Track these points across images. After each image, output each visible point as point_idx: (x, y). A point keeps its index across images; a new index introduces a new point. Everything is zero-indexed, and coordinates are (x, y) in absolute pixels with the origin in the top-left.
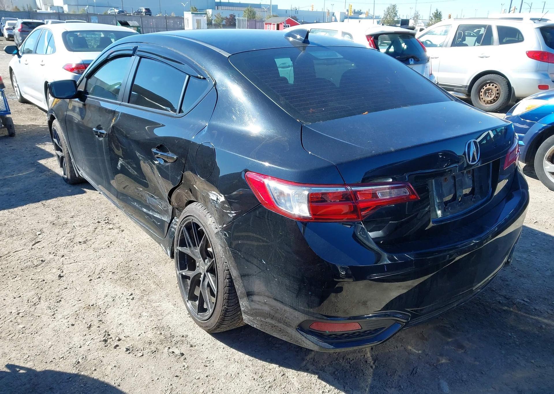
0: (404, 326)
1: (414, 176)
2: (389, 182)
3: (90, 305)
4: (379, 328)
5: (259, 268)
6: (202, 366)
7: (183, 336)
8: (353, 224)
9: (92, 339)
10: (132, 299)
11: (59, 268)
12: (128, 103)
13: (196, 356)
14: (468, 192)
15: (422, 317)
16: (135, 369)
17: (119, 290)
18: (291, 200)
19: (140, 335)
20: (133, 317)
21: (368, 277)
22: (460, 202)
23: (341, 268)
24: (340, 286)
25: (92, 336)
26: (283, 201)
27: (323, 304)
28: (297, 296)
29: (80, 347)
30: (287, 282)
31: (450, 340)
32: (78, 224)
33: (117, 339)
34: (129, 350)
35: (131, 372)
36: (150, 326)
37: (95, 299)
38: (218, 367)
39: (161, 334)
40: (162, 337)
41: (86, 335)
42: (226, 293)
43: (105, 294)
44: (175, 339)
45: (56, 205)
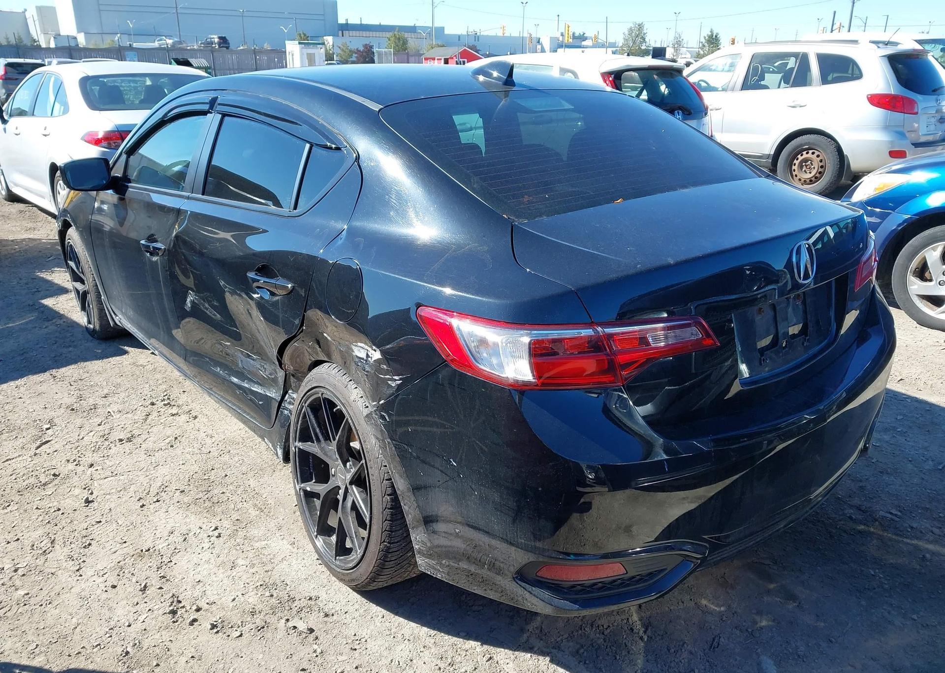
0: (700, 566)
1: (705, 306)
2: (664, 317)
3: (144, 550)
4: (656, 571)
5: (446, 474)
6: (347, 650)
7: (310, 599)
8: (605, 390)
9: (150, 610)
10: (217, 537)
11: (85, 487)
12: (203, 194)
13: (335, 632)
14: (796, 332)
15: (728, 548)
16: (228, 661)
17: (194, 522)
18: (501, 352)
19: (234, 600)
20: (221, 568)
21: (633, 484)
22: (784, 348)
23: (589, 467)
24: (588, 500)
25: (150, 605)
26: (485, 355)
27: (558, 532)
28: (514, 521)
29: (129, 626)
30: (496, 497)
31: (772, 586)
32: (116, 409)
33: (194, 607)
34: (217, 627)
35: (221, 666)
36: (252, 584)
37: (152, 538)
38: (375, 651)
39: (272, 596)
40: (274, 601)
41: (137, 603)
42: (386, 520)
43: (169, 528)
44: (296, 603)
45: (76, 376)
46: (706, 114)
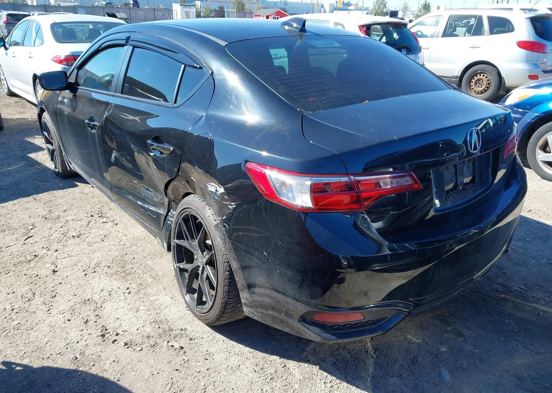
0: (407, 316)
1: (415, 165)
2: (390, 171)
3: (86, 300)
4: (381, 318)
5: (261, 260)
6: (202, 359)
7: (182, 330)
8: (354, 213)
9: (89, 334)
10: (128, 293)
11: (52, 263)
12: (122, 94)
13: (196, 349)
14: (468, 181)
15: (424, 306)
16: (134, 364)
17: (115, 284)
18: (294, 190)
19: (138, 329)
20: (130, 311)
21: (370, 268)
22: (461, 190)
23: (344, 258)
24: (343, 277)
25: (90, 331)
26: (284, 191)
27: (325, 295)
28: (300, 288)
29: (78, 343)
30: (290, 274)
31: (449, 328)
32: (71, 219)
33: (115, 333)
34: (128, 345)
35: (130, 367)
36: (148, 320)
37: (91, 293)
38: (219, 360)
39: (159, 328)
40: (161, 331)
41: (82, 330)
42: (226, 286)
43: (101, 288)
44: (173, 332)
45: (48, 199)
46: (420, 51)
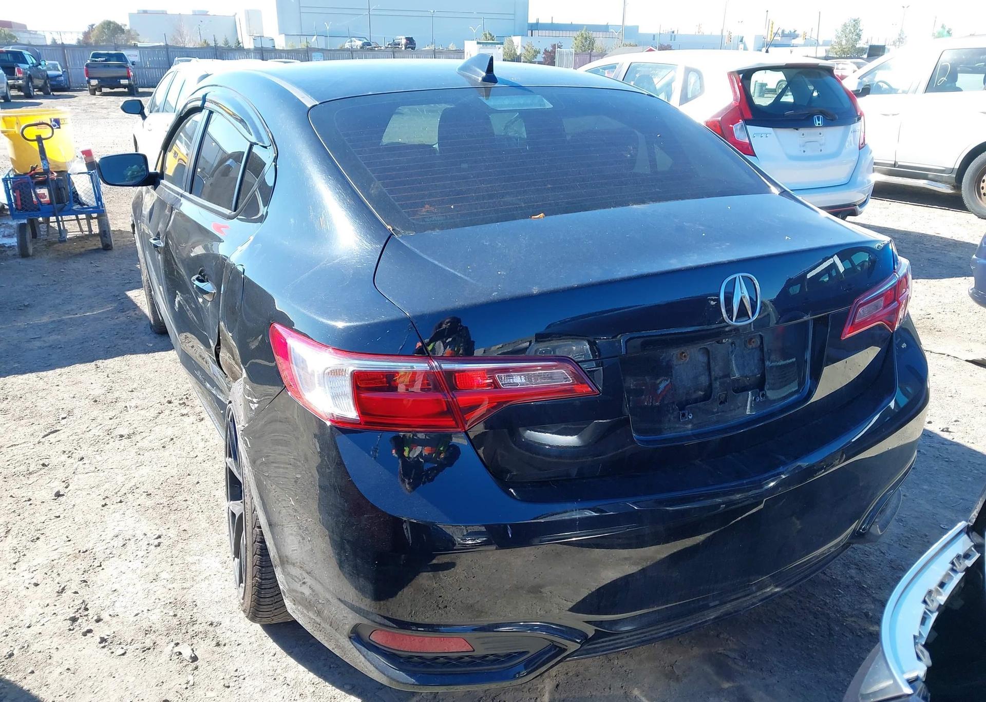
3: (81, 551)
6: (220, 686)
7: (211, 624)
9: (55, 614)
10: (156, 546)
11: (64, 480)
12: (191, 193)
13: (218, 664)
16: (100, 679)
17: (147, 527)
19: (137, 615)
20: (143, 579)
25: (57, 609)
29: (29, 627)
32: (133, 405)
33: (96, 618)
34: (106, 642)
35: (90, 684)
36: (163, 600)
37: (95, 540)
38: (248, 692)
39: (175, 615)
40: (175, 621)
41: (48, 605)
42: (256, 554)
43: (116, 532)
44: (196, 627)
45: (117, 368)
46: (859, 119)
